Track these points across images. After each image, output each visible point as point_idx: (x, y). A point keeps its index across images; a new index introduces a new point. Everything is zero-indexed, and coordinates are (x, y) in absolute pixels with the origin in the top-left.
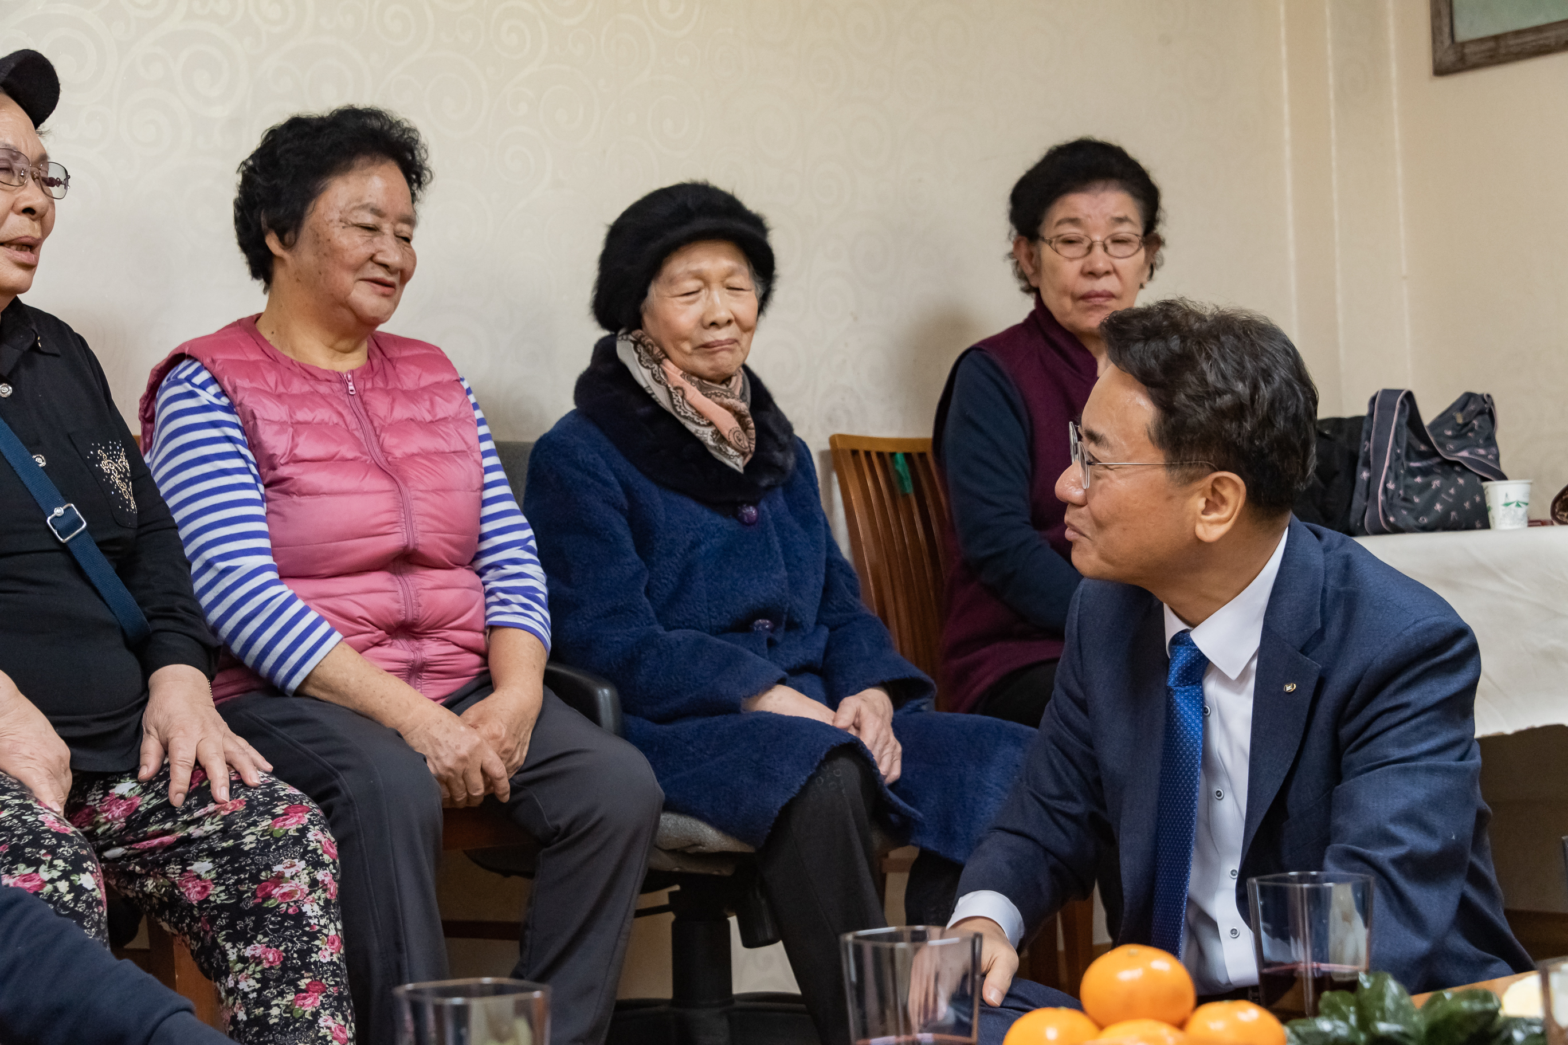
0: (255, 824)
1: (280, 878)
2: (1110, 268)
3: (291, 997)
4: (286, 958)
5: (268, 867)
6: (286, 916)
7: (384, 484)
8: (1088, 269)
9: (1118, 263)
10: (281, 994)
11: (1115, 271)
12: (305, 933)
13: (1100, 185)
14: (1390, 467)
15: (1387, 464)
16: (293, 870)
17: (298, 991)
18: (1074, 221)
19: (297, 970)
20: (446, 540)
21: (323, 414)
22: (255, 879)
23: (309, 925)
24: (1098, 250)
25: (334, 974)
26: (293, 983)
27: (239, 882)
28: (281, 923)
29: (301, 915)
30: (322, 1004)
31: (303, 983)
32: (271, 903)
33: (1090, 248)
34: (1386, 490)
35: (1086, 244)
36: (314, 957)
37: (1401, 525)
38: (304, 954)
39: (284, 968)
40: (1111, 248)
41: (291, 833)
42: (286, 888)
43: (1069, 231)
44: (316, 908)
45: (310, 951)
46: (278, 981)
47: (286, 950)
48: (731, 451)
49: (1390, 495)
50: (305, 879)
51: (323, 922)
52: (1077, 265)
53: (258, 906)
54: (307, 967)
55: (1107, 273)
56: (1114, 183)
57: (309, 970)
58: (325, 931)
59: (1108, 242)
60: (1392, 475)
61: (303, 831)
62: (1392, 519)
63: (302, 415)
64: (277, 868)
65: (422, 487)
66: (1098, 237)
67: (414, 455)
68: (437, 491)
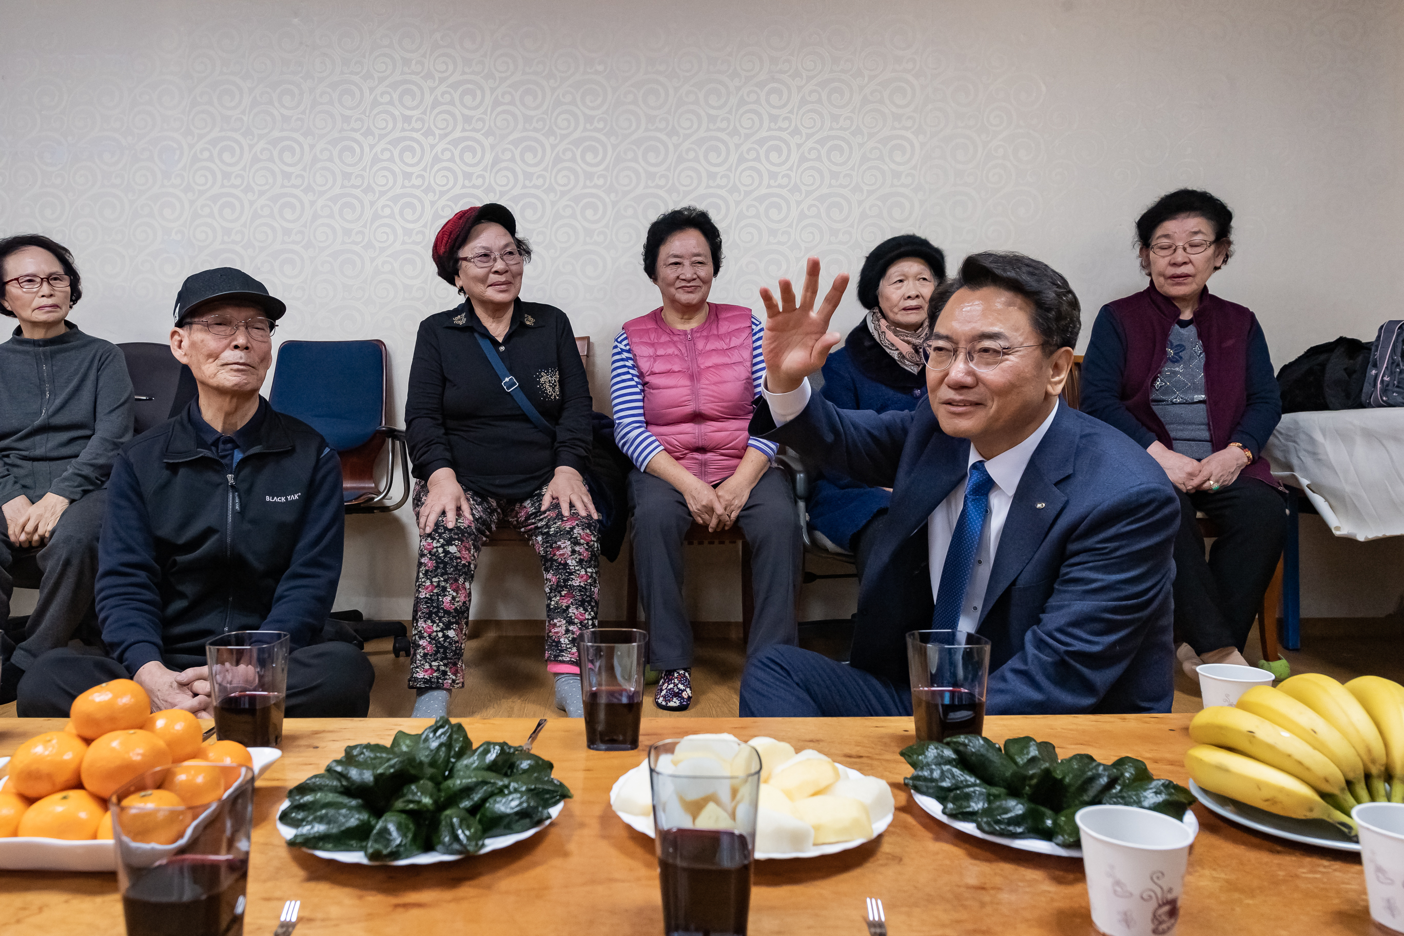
0: (555, 523)
1: (559, 548)
2: (1187, 260)
3: (558, 598)
4: (559, 582)
5: (556, 543)
6: (560, 564)
7: (688, 383)
8: (1172, 262)
9: (1193, 257)
10: (555, 596)
11: (1191, 262)
12: (567, 572)
13: (1183, 215)
14: (1386, 367)
15: (1385, 365)
16: (565, 545)
17: (561, 596)
18: (1167, 236)
19: (562, 587)
20: (722, 407)
21: (671, 350)
22: (551, 547)
23: (569, 569)
24: (1180, 251)
25: (580, 591)
26: (560, 592)
27: (547, 547)
28: (558, 566)
29: (566, 564)
30: (572, 603)
31: (563, 593)
32: (555, 558)
33: (1175, 250)
34: (1382, 381)
35: (1174, 248)
36: (570, 583)
37: (1391, 402)
38: (566, 581)
39: (557, 586)
40: (1189, 250)
41: (567, 529)
42: (561, 552)
43: (1165, 242)
44: (574, 562)
45: (568, 580)
46: (555, 590)
47: (559, 578)
48: (907, 363)
49: (1385, 384)
50: (569, 549)
51: (577, 568)
52: (1167, 259)
53: (552, 558)
54: (566, 586)
55: (1185, 263)
56: (1193, 214)
57: (567, 588)
58: (578, 572)
59: (1187, 246)
60: (1387, 373)
61: (572, 529)
62: (1384, 398)
63: (661, 352)
64: (559, 543)
65: (707, 382)
66: (1181, 244)
67: (710, 367)
68: (715, 384)
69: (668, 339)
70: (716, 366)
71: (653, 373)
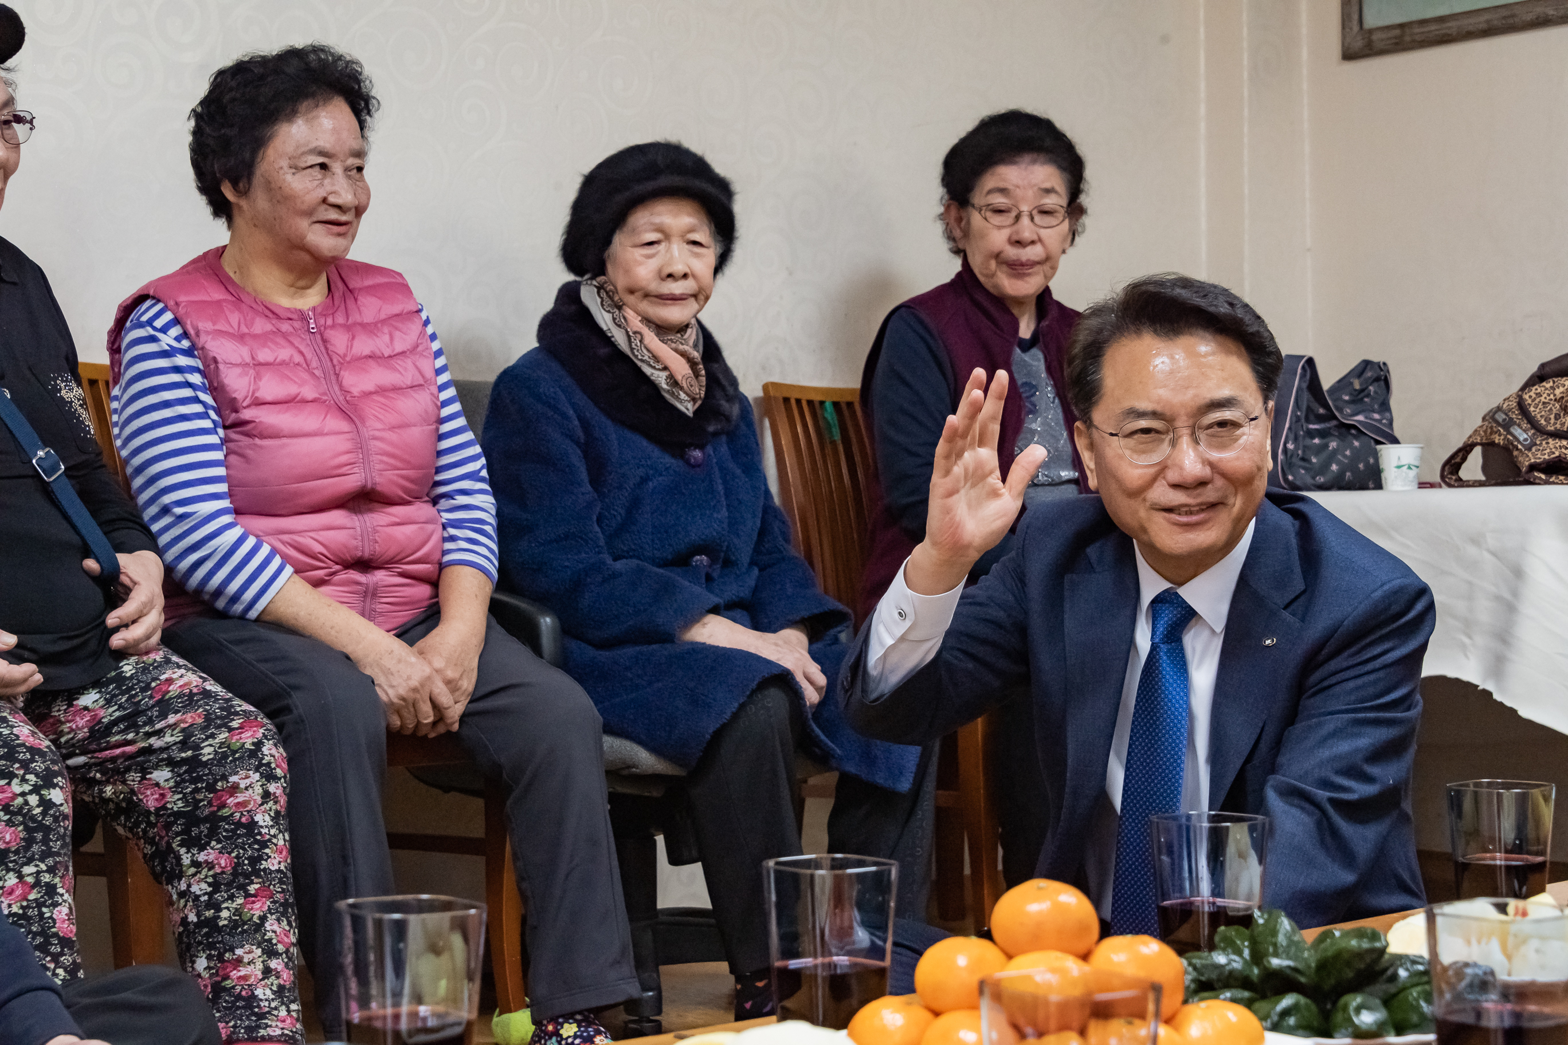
0: (213, 736)
1: (235, 789)
2: (1035, 237)
3: (240, 901)
4: (238, 864)
5: (224, 778)
6: (239, 824)
7: (344, 425)
8: (1015, 238)
9: (1044, 233)
10: (232, 898)
11: (1040, 240)
12: (257, 842)
13: (1027, 158)
14: (1290, 428)
15: (1287, 425)
16: (248, 781)
17: (247, 895)
18: (1003, 191)
19: (247, 876)
21: (285, 353)
22: (211, 788)
23: (260, 833)
24: (1025, 220)
25: (281, 882)
26: (243, 887)
27: (197, 790)
28: (234, 831)
29: (252, 825)
30: (269, 909)
31: (252, 888)
32: (225, 812)
33: (1018, 218)
34: (1285, 450)
35: (1014, 214)
36: (264, 864)
37: (1298, 483)
38: (255, 861)
39: (235, 874)
40: (1038, 218)
41: (248, 746)
42: (240, 798)
43: (999, 200)
44: (267, 818)
45: (260, 859)
46: (229, 885)
47: (238, 857)
48: (680, 395)
49: (1289, 454)
50: (258, 790)
51: (273, 831)
52: (1005, 233)
53: (213, 814)
54: (256, 873)
55: (1033, 242)
56: (1042, 157)
57: (258, 876)
58: (275, 841)
59: (1035, 212)
60: (1292, 436)
61: (259, 745)
62: (1290, 478)
63: (265, 355)
64: (233, 779)
65: (379, 426)
66: (1025, 208)
67: (371, 393)
68: (393, 428)
69: (269, 327)
70: (382, 391)
71: (258, 403)
